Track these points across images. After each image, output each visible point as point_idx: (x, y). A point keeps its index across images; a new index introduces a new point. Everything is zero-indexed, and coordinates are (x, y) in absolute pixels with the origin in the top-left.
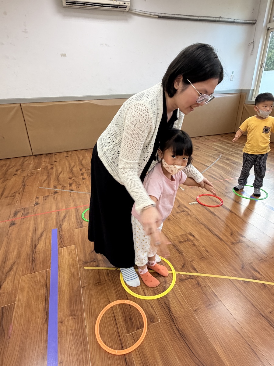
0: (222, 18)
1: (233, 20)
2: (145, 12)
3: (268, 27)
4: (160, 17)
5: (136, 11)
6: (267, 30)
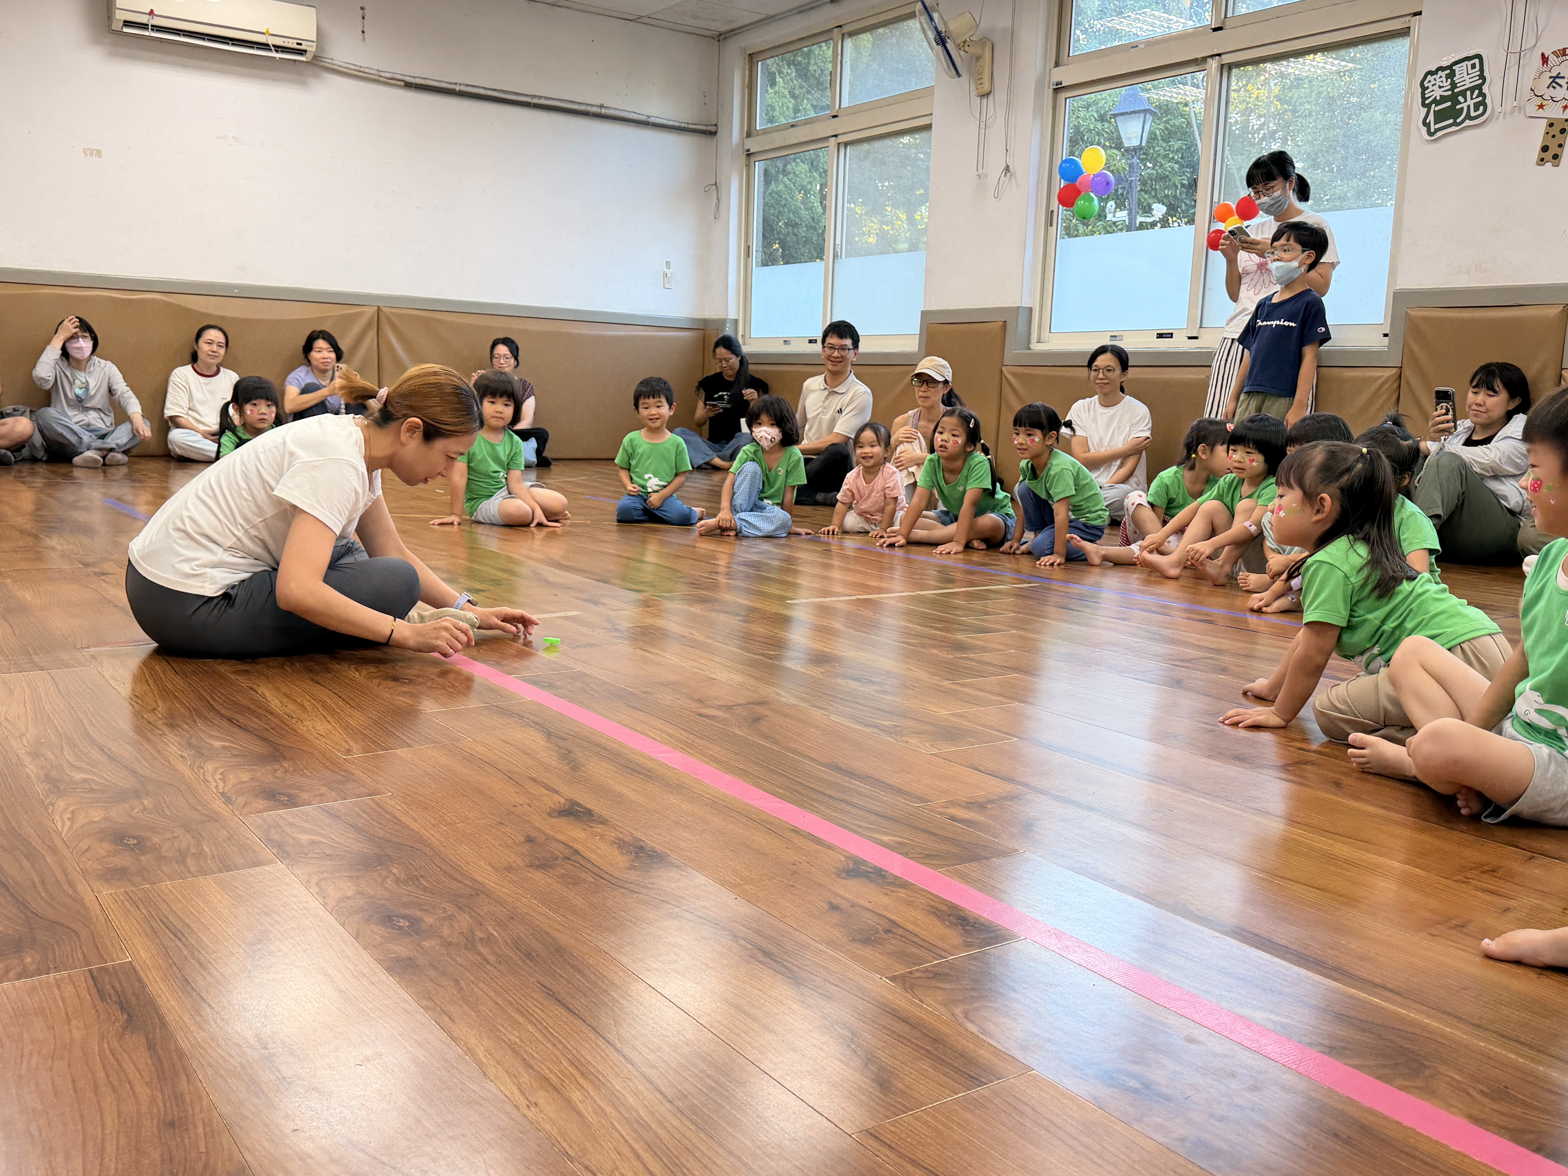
0: (607, 108)
1: (643, 118)
2: (362, 69)
3: (746, 147)
4: (408, 85)
5: (336, 63)
6: (744, 156)
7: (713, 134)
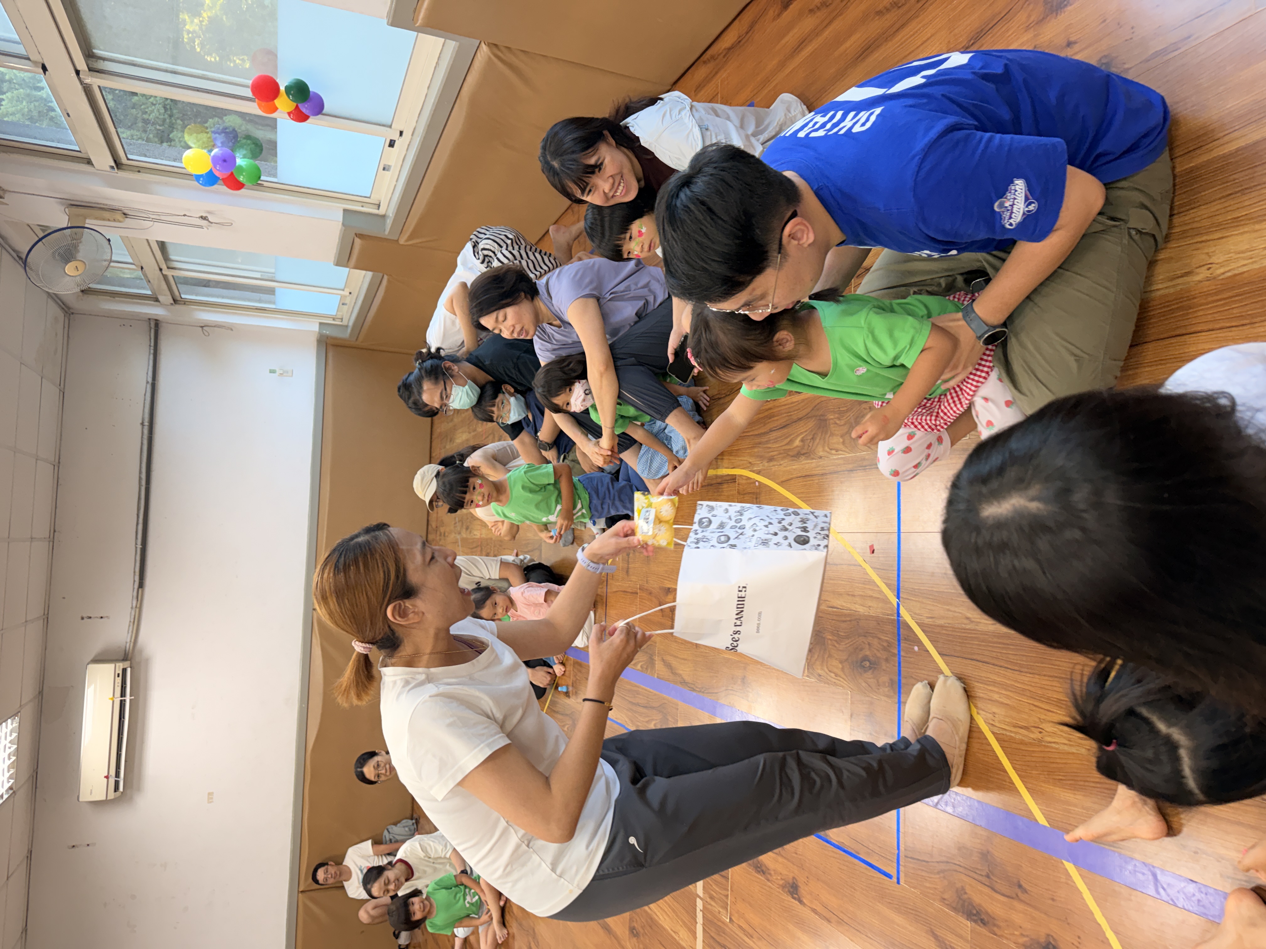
0: (143, 419)
1: (149, 387)
2: (132, 620)
3: (169, 302)
4: (141, 585)
5: (128, 640)
6: (176, 304)
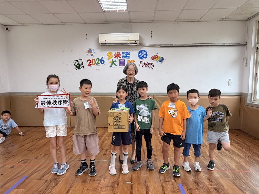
0: (213, 43)
1: (224, 44)
2: (151, 45)
3: (256, 47)
4: (161, 47)
5: (145, 44)
6: (256, 49)
7: (246, 45)
